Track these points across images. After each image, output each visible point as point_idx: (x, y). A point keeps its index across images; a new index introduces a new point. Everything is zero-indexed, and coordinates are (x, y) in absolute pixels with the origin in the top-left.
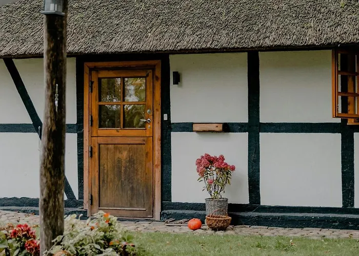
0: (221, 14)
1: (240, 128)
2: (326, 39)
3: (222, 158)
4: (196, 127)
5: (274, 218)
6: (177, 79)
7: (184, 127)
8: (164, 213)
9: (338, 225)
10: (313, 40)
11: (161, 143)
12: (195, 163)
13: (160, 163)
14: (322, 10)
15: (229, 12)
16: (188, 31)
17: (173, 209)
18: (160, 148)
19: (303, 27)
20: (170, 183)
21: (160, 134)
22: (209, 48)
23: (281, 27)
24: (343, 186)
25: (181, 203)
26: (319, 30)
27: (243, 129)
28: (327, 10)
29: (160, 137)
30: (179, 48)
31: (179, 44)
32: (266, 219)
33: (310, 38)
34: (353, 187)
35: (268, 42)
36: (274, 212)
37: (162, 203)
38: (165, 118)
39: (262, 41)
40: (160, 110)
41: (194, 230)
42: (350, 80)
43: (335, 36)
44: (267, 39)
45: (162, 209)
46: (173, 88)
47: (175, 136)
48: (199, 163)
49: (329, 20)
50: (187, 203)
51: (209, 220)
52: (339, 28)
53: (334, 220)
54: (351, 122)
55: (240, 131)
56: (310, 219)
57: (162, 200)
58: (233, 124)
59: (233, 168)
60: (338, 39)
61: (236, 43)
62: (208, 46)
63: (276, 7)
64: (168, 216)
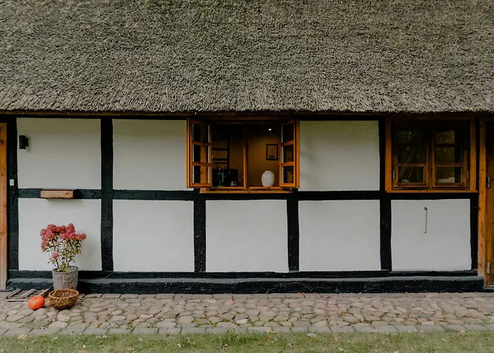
0: (68, 75)
1: (93, 194)
2: (182, 106)
3: (72, 228)
4: (43, 194)
5: (127, 285)
6: (25, 143)
7: (32, 193)
8: (10, 282)
9: (191, 290)
10: (168, 107)
11: (7, 210)
12: (39, 233)
13: (6, 231)
14: (177, 78)
15: (77, 75)
16: (29, 90)
17: (20, 277)
18: (6, 215)
19: (157, 94)
20: (17, 250)
21: (6, 201)
22: (49, 110)
23: (133, 92)
24: (196, 252)
25: (30, 272)
26: (174, 97)
27: (96, 196)
28: (181, 79)
29: (6, 204)
30: (13, 108)
31: (14, 104)
32: (118, 285)
33: (165, 105)
34: (205, 252)
35: (118, 107)
36: (127, 277)
37: (8, 272)
38: (12, 183)
39: (110, 106)
40: (6, 175)
41: (35, 310)
42: (202, 150)
43: (191, 103)
44: (117, 103)
45: (8, 278)
46: (21, 153)
47: (23, 203)
48: (44, 233)
49: (184, 88)
50: (36, 271)
51: (52, 299)
52: (195, 97)
53: (187, 285)
54: (203, 191)
55: (93, 197)
56: (163, 284)
57: (8, 269)
58: (85, 191)
59: (84, 237)
60: (194, 107)
61: (81, 105)
62: (49, 107)
63: (129, 73)
64: (16, 286)
